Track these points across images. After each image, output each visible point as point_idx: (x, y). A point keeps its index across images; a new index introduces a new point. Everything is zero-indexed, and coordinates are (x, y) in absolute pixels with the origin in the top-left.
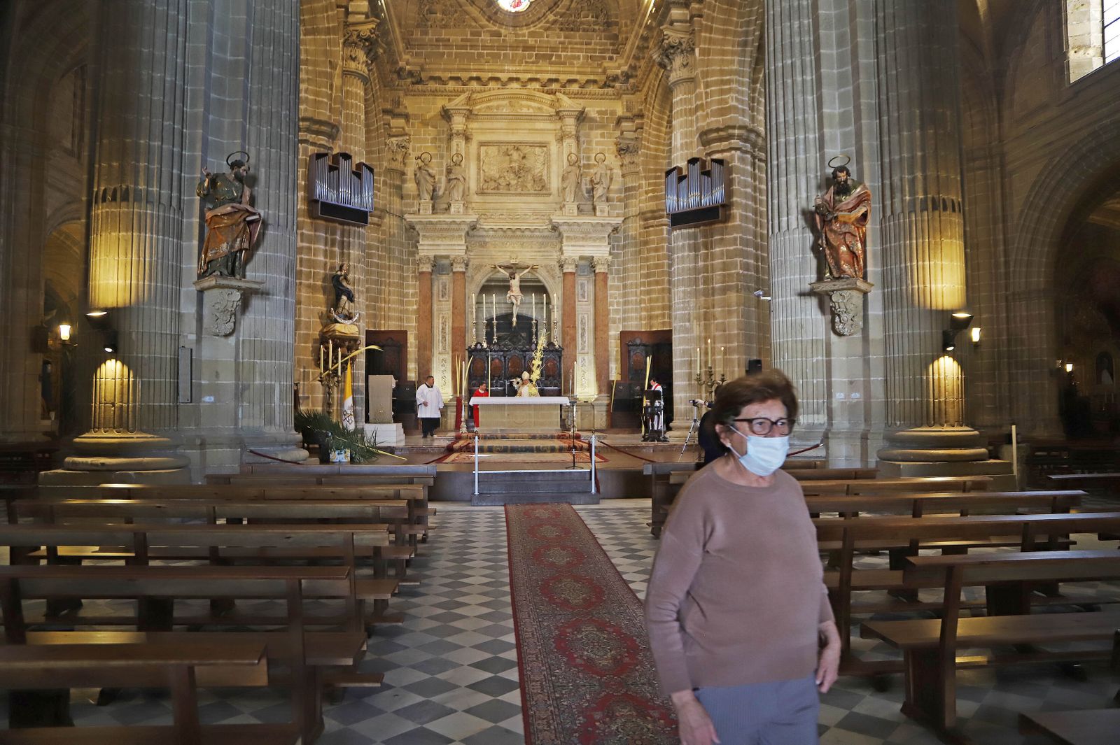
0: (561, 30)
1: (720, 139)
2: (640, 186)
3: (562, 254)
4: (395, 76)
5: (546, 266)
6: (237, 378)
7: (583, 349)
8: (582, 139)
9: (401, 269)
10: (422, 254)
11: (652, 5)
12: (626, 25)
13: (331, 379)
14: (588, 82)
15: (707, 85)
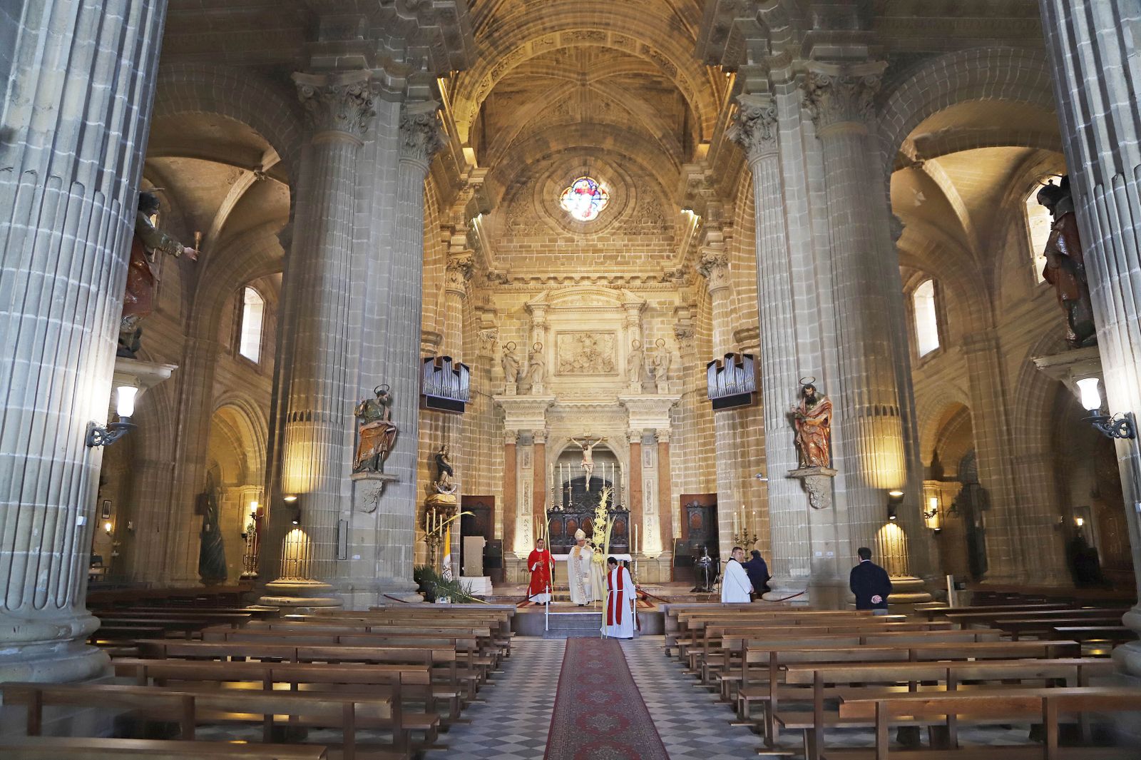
0: (625, 234)
1: (751, 337)
2: (696, 366)
3: (629, 427)
4: (486, 279)
5: (615, 437)
6: (376, 542)
7: (649, 510)
8: (645, 326)
9: (490, 441)
10: (507, 429)
11: (696, 223)
12: (680, 229)
13: (434, 539)
14: (649, 278)
15: (739, 293)
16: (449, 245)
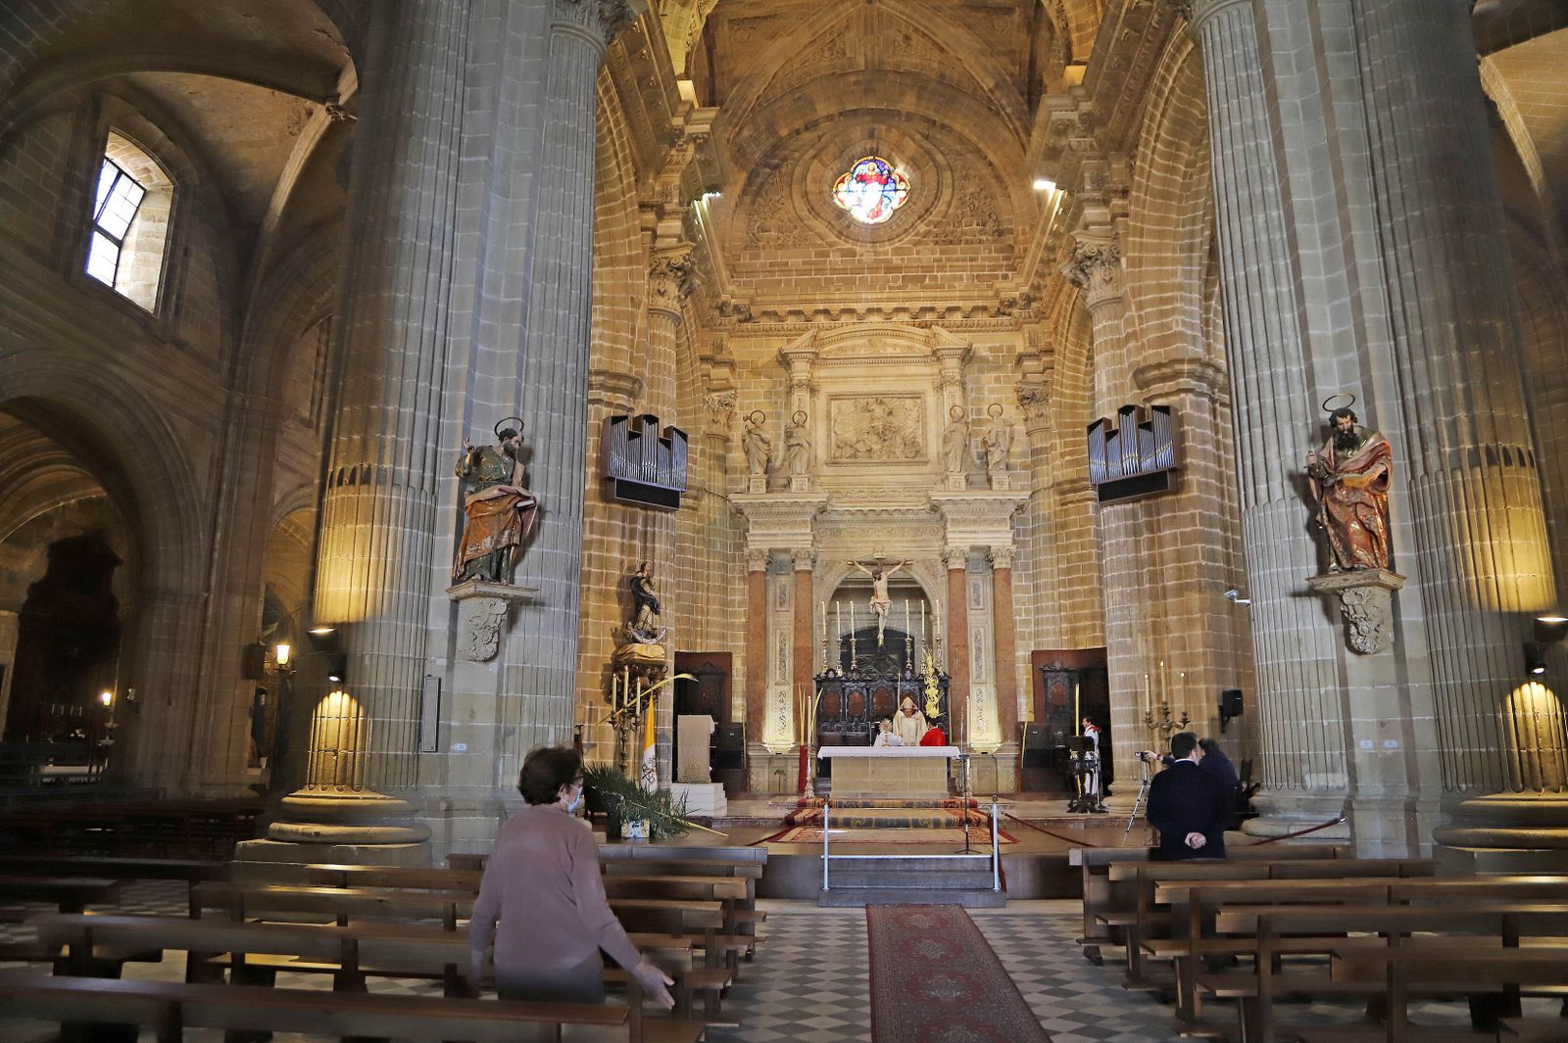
0: (937, 243)
1: (1164, 379)
2: (1053, 447)
3: (946, 543)
4: (717, 313)
5: (924, 561)
6: (499, 720)
7: (978, 677)
8: (969, 386)
9: (724, 567)
10: (752, 547)
11: (1058, 204)
12: (1024, 233)
13: (626, 718)
14: (975, 309)
15: (1140, 306)
16: (655, 236)
